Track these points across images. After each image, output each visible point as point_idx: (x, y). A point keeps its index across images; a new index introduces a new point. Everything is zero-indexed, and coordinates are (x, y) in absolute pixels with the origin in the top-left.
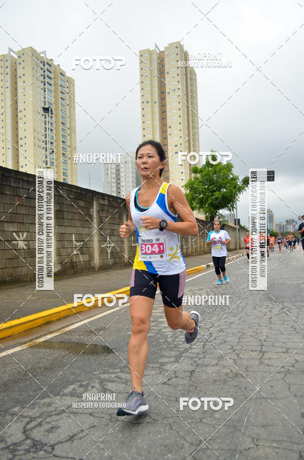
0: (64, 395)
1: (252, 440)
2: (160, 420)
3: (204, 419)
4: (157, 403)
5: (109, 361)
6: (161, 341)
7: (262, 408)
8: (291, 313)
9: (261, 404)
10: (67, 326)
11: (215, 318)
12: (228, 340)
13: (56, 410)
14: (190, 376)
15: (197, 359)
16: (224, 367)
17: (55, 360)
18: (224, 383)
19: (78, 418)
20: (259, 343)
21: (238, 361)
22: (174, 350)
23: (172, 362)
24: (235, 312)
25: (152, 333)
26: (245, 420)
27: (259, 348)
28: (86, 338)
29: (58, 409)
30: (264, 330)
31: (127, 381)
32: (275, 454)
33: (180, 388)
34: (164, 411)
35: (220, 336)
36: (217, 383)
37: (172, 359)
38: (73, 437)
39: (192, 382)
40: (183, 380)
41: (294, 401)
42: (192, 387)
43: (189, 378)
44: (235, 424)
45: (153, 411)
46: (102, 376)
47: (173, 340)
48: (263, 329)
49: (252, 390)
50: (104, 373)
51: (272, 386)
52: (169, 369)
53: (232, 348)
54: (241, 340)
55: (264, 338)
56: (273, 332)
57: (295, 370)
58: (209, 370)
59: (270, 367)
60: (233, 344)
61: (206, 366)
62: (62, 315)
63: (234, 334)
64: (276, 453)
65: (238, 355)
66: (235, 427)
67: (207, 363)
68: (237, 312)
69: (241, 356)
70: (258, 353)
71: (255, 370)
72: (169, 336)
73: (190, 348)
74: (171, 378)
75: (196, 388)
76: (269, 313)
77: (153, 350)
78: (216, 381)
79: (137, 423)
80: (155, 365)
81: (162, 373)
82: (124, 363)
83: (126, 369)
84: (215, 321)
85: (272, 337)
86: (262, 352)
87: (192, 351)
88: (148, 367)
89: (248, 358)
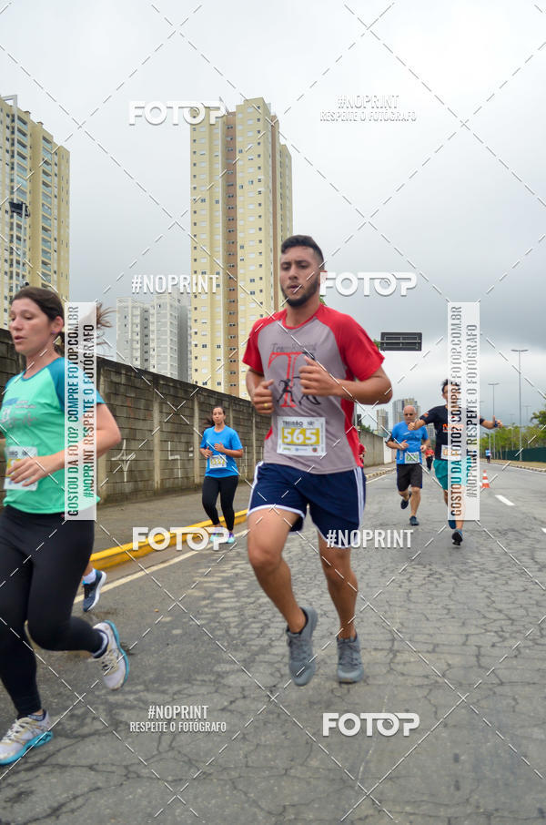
2: (215, 774)
3: (291, 768)
8: (444, 582)
19: (67, 774)
22: (242, 649)
23: (238, 671)
25: (202, 619)
27: (388, 645)
30: (397, 613)
38: (57, 809)
47: (239, 632)
48: (395, 611)
52: (232, 684)
56: (411, 617)
59: (405, 677)
70: (385, 653)
71: (381, 683)
72: (232, 625)
73: (270, 645)
74: (237, 699)
75: (279, 715)
76: (407, 583)
77: (204, 649)
78: (314, 703)
79: (175, 781)
80: (206, 678)
81: (221, 691)
82: (152, 675)
83: (156, 685)
84: (313, 598)
85: (411, 625)
86: (394, 652)
87: (274, 651)
88: (196, 680)
89: (369, 663)
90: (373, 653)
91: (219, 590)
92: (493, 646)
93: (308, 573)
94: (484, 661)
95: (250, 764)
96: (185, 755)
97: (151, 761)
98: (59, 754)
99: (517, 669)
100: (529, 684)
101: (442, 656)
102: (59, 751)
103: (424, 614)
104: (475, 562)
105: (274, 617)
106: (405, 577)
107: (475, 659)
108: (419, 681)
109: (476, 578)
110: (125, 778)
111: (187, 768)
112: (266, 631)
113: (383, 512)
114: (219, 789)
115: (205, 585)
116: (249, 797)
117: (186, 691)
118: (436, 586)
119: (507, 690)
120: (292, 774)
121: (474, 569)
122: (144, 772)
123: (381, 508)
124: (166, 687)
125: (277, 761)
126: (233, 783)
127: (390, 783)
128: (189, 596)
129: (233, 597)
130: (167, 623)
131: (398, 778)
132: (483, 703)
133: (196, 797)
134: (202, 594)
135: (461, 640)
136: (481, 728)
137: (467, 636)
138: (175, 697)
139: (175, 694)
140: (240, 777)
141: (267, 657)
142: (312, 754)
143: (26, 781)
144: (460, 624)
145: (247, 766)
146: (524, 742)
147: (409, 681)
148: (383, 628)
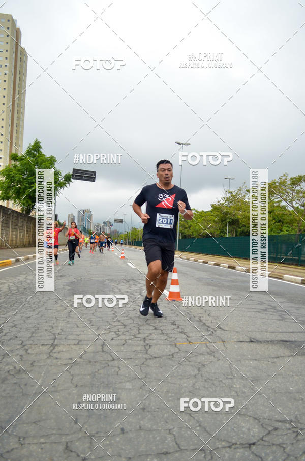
1: (18, 440)
7: (39, 402)
12: (19, 335)
16: (7, 364)
18: (3, 382)
21: (25, 358)
24: (35, 307)
26: (16, 418)
27: (51, 342)
32: (40, 450)
35: (12, 332)
41: (74, 392)
44: (4, 425)
48: (60, 323)
49: (32, 386)
53: (22, 344)
54: (34, 335)
55: (58, 332)
56: (68, 325)
57: (82, 361)
59: (58, 360)
60: (24, 340)
63: (27, 329)
64: (42, 449)
65: (27, 350)
68: (37, 307)
69: (30, 351)
70: (49, 347)
71: (41, 364)
85: (67, 330)
86: (54, 346)
89: (37, 353)
90: (41, 347)
92: (112, 339)
93: (9, 303)
94: (105, 348)
99: (122, 351)
100: (128, 359)
101: (82, 347)
103: (76, 324)
107: (101, 347)
108: (65, 362)
119: (116, 363)
127: (34, 425)
131: (39, 421)
132: (101, 371)
136: (97, 385)
146: (120, 391)
147: (60, 362)
148: (50, 332)
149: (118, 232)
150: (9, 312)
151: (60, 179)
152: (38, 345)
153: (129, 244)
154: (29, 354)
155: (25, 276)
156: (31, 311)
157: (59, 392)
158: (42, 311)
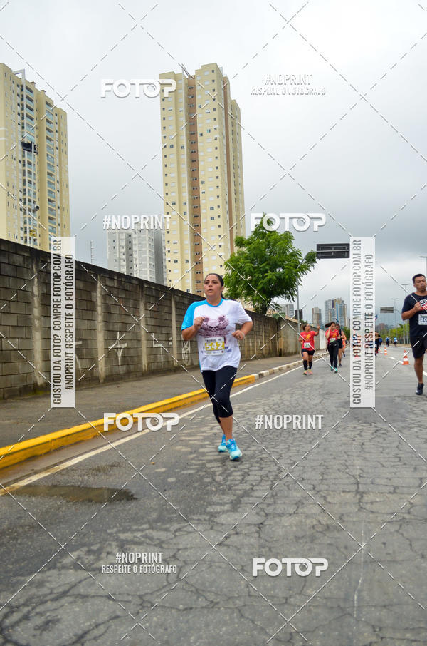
0: (64, 567)
1: (371, 630)
2: (222, 602)
3: (290, 597)
4: (213, 575)
5: (130, 512)
6: (207, 480)
7: (377, 577)
8: (390, 436)
9: (374, 571)
10: (62, 462)
11: (281, 446)
12: (306, 476)
13: (51, 593)
14: (257, 532)
15: (265, 506)
16: (307, 516)
17: (46, 513)
18: (312, 541)
19: (89, 603)
20: (352, 480)
22: (228, 494)
23: (228, 511)
24: (310, 437)
25: (191, 469)
26: (356, 597)
27: (354, 488)
28: (91, 479)
29: (55, 591)
30: (356, 462)
31: (163, 542)
33: (245, 550)
34: (226, 588)
35: (293, 471)
36: (301, 541)
37: (227, 507)
38: (82, 636)
39: (262, 541)
40: (248, 538)
42: (264, 548)
43: (257, 535)
44: (342, 604)
45: (209, 589)
46: (122, 536)
47: (224, 479)
48: (354, 460)
50: (125, 531)
51: (384, 544)
52: (224, 522)
53: (314, 488)
54: (325, 476)
55: (358, 473)
56: (368, 464)
57: (413, 518)
58: (286, 521)
59: (375, 515)
60: (315, 483)
61: (280, 515)
62: (53, 445)
63: (313, 468)
65: (325, 498)
66: (342, 609)
67: (280, 511)
69: (329, 499)
70: (353, 494)
71: (354, 520)
72: (218, 473)
73: (252, 489)
74: (230, 535)
75: (270, 549)
76: (358, 438)
77: (196, 493)
78: (299, 538)
79: (186, 609)
80: (202, 517)
81: (215, 528)
82: (154, 515)
83: (159, 524)
84: (282, 451)
85: (370, 471)
86: (361, 494)
87: (256, 494)
88: (192, 519)
89: (340, 503)
90: (342, 494)
91: (202, 446)
95: (252, 593)
96: (192, 585)
97: (163, 591)
98: (81, 585)
101: (403, 496)
102: (80, 582)
103: (379, 462)
104: (413, 420)
105: (251, 466)
106: (356, 433)
108: (389, 518)
109: (416, 432)
110: (141, 607)
111: (195, 597)
112: (247, 478)
113: (326, 384)
114: (228, 618)
115: (191, 442)
116: (257, 625)
117: (185, 529)
118: (385, 440)
120: (293, 603)
121: (413, 426)
122: (157, 602)
123: (324, 382)
124: (168, 526)
125: (277, 591)
126: (240, 611)
127: (385, 610)
128: (179, 451)
129: (213, 452)
130: (163, 473)
131: (391, 605)
133: (207, 625)
134: (189, 449)
135: (417, 483)
137: (421, 479)
138: (177, 534)
139: (176, 531)
140: (245, 605)
141: (251, 500)
142: (307, 584)
143: (54, 610)
144: (413, 470)
145: (250, 596)
147: (379, 518)
148: (347, 473)
149: (386, 326)
150: (278, 445)
151: (300, 261)
152: (338, 492)
153: (406, 343)
154: (330, 503)
155: (279, 396)
156: (306, 443)
157: (400, 564)
158: (322, 443)
